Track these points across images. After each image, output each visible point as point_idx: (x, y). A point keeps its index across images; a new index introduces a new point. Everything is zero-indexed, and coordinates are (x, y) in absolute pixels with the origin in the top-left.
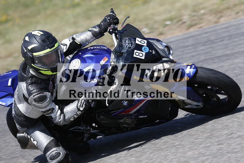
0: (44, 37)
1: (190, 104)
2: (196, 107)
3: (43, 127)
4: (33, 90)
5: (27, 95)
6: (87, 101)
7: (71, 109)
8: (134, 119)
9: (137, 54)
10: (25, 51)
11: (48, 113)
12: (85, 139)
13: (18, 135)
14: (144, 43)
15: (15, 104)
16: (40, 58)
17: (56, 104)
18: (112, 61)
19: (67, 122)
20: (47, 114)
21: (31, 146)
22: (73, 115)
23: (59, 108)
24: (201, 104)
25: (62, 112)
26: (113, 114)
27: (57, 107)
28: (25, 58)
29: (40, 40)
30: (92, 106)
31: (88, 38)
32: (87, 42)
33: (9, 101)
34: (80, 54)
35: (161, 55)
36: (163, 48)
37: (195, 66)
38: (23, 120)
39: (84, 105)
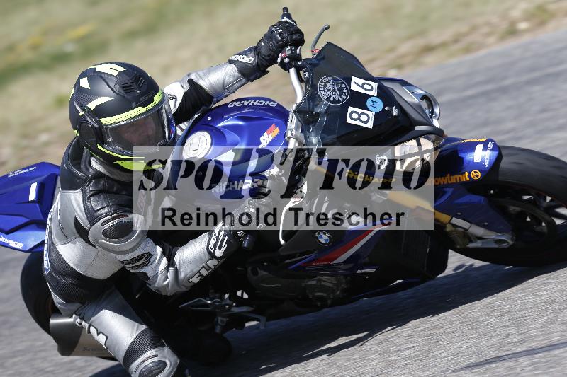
0: (126, 79)
1: (480, 238)
2: (496, 246)
3: (119, 299)
4: (100, 209)
5: (87, 222)
6: (232, 235)
7: (192, 255)
8: (342, 277)
9: (355, 116)
10: (81, 114)
11: (136, 264)
12: (218, 330)
13: (53, 321)
14: (372, 89)
15: (52, 244)
16: (117, 130)
17: (157, 243)
18: (292, 135)
19: (185, 286)
20: (132, 268)
21: (85, 349)
22: (197, 269)
23: (164, 253)
24: (507, 239)
25: (171, 263)
26: (294, 266)
27: (159, 249)
28: (79, 131)
29: (118, 87)
30: (245, 245)
31: (229, 79)
32: (226, 89)
33: (32, 238)
34: (209, 119)
35: (412, 117)
36: (415, 100)
37: (495, 145)
38: (71, 283)
39: (224, 243)
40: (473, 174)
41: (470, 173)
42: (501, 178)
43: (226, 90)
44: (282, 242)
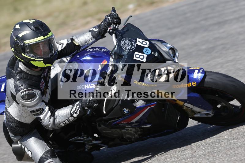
1: (199, 113)
2: (206, 116)
9: (138, 56)
10: (15, 40)
11: (36, 113)
14: (146, 44)
24: (211, 113)
25: (53, 115)
31: (87, 39)
34: (78, 56)
35: (165, 57)
36: (167, 50)
37: (203, 70)
38: (15, 126)
39: (78, 111)
40: (193, 83)
41: (192, 83)
42: (205, 85)
43: (86, 43)
44: (105, 112)
